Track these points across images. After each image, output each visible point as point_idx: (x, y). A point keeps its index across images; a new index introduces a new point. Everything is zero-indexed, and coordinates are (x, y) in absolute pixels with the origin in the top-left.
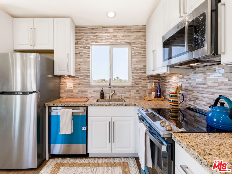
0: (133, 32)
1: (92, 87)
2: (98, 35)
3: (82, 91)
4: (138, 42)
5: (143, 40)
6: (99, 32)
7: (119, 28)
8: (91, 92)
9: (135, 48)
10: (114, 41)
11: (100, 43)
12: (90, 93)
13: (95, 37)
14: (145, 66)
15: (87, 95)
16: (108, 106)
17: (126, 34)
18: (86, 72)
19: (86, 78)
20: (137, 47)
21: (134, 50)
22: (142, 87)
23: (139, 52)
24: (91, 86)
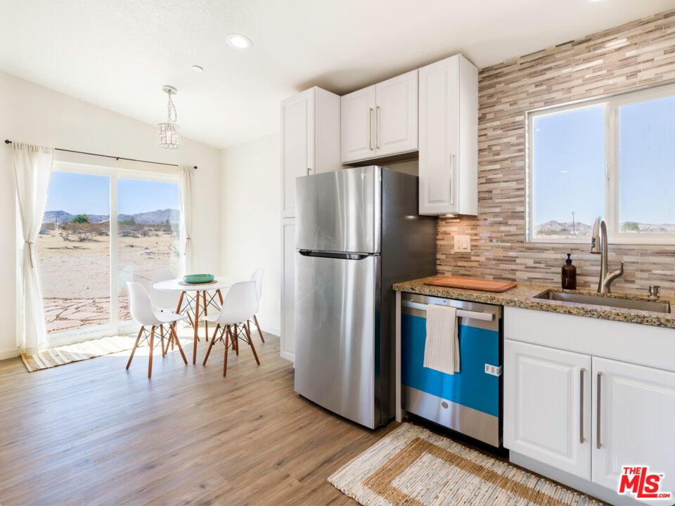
1: (532, 249)
2: (554, 78)
3: (498, 260)
6: (558, 67)
8: (528, 265)
11: (561, 101)
12: (523, 267)
13: (544, 87)
15: (515, 274)
16: (578, 314)
18: (510, 203)
19: (510, 222)
24: (527, 245)
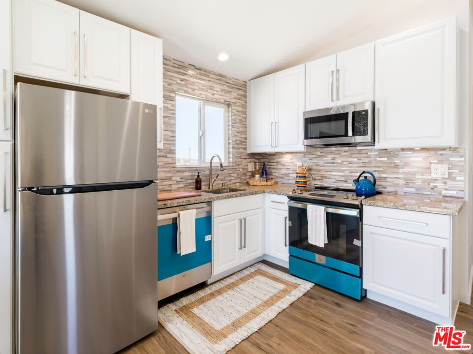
0: (233, 88)
1: (179, 171)
2: (188, 80)
3: (163, 180)
4: (238, 104)
5: (243, 102)
6: (189, 76)
7: (218, 77)
8: (178, 180)
9: (235, 111)
10: (210, 95)
11: (190, 94)
12: (175, 182)
13: (184, 83)
14: (246, 139)
15: (171, 187)
17: (225, 88)
18: (169, 144)
19: (169, 156)
20: (238, 111)
21: (235, 115)
22: (243, 168)
23: (240, 118)
24: (177, 169)
